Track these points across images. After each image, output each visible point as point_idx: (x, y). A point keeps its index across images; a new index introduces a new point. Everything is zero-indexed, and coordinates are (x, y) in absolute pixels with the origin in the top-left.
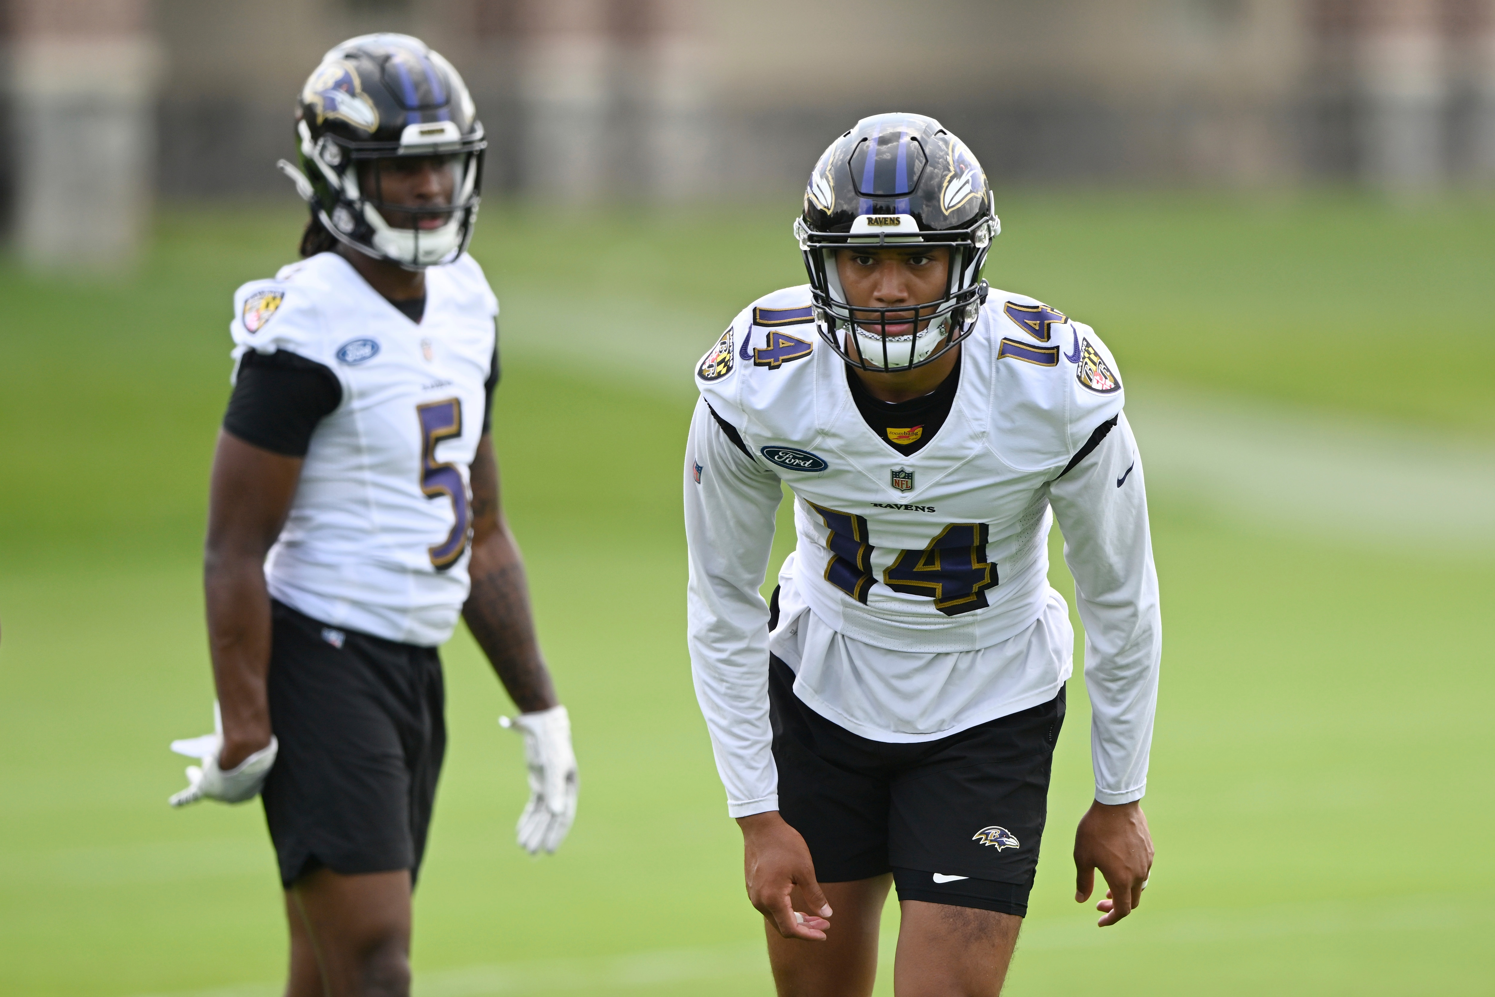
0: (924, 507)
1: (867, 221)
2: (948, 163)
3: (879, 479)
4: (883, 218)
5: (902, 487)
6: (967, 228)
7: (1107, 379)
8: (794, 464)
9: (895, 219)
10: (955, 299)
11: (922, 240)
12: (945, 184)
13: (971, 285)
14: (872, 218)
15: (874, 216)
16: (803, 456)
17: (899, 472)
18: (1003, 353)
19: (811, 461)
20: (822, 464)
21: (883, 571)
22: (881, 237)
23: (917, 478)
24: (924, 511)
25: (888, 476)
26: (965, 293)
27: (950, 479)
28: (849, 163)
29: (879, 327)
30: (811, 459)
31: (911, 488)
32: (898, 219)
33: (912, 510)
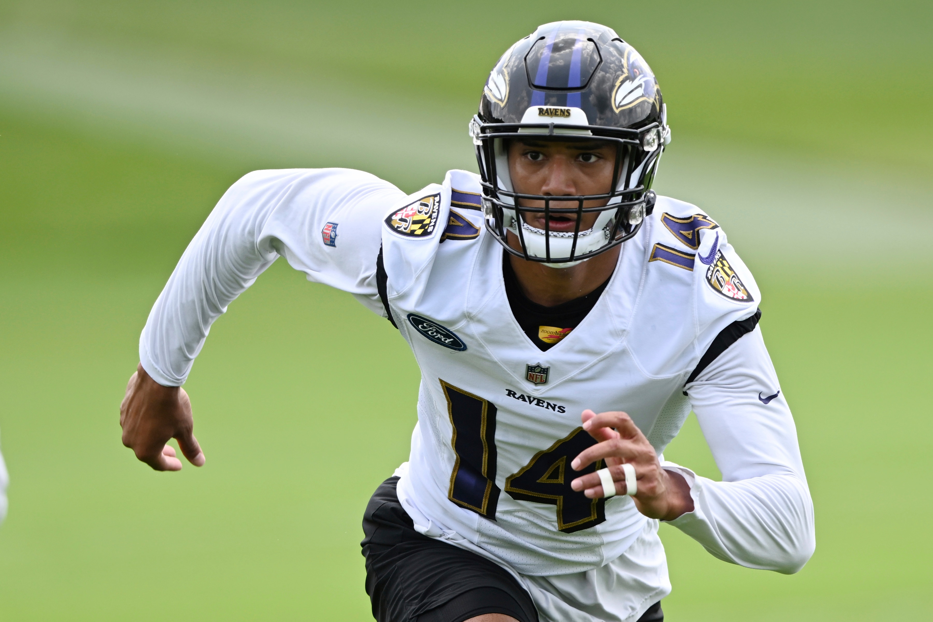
0: (555, 405)
1: (538, 112)
2: (622, 66)
3: (514, 372)
4: (554, 109)
5: (536, 381)
6: (637, 129)
7: (740, 291)
8: (436, 337)
9: (566, 111)
10: (621, 197)
11: (591, 134)
12: (618, 84)
13: (638, 185)
14: (543, 109)
15: (545, 107)
16: (445, 333)
17: (535, 367)
18: (654, 257)
19: (452, 340)
20: (462, 345)
21: (508, 479)
22: (550, 127)
23: (552, 374)
24: (554, 410)
25: (524, 370)
26: (632, 193)
27: (584, 376)
28: (525, 59)
29: (544, 221)
30: (451, 337)
31: (544, 382)
32: (568, 111)
33: (543, 406)
